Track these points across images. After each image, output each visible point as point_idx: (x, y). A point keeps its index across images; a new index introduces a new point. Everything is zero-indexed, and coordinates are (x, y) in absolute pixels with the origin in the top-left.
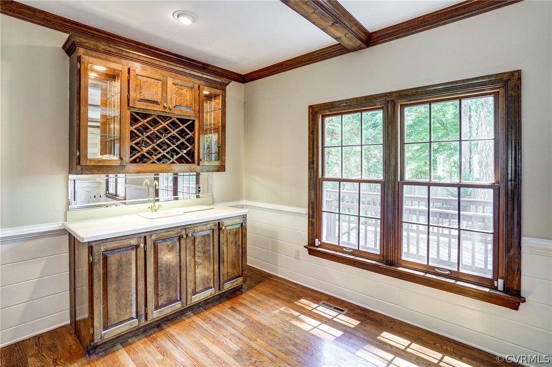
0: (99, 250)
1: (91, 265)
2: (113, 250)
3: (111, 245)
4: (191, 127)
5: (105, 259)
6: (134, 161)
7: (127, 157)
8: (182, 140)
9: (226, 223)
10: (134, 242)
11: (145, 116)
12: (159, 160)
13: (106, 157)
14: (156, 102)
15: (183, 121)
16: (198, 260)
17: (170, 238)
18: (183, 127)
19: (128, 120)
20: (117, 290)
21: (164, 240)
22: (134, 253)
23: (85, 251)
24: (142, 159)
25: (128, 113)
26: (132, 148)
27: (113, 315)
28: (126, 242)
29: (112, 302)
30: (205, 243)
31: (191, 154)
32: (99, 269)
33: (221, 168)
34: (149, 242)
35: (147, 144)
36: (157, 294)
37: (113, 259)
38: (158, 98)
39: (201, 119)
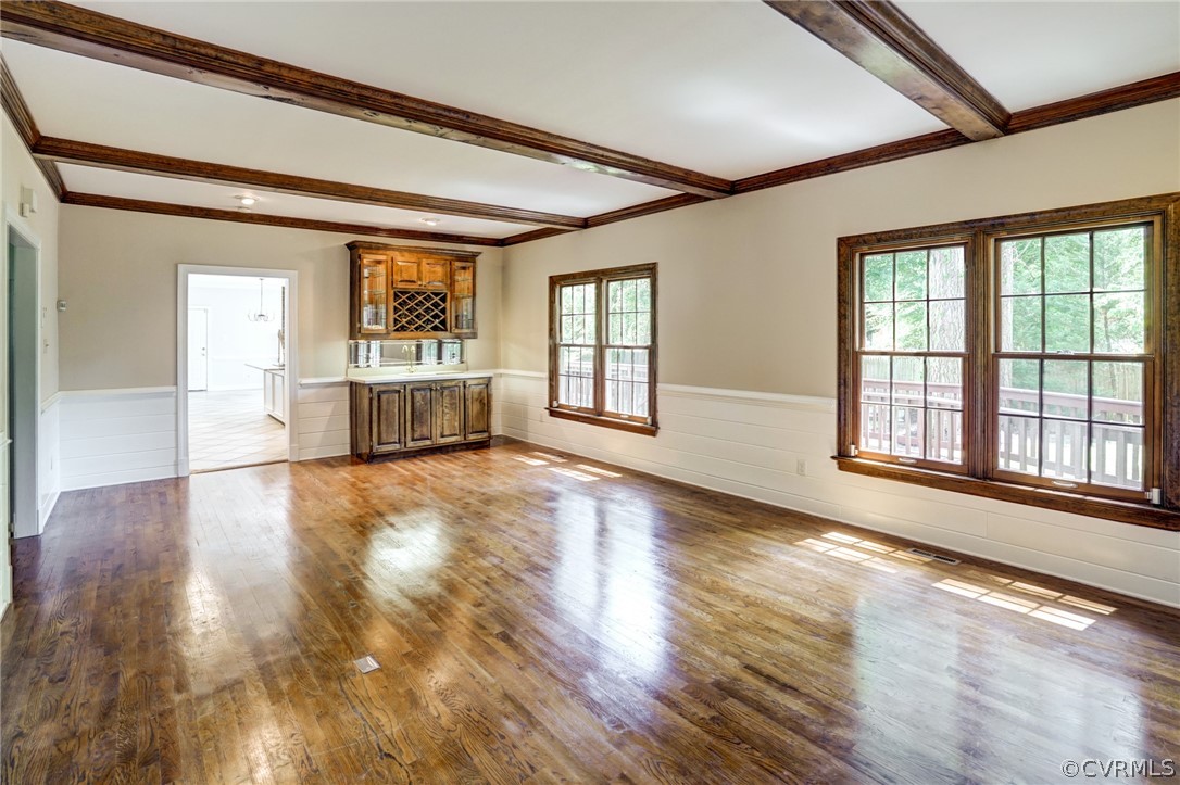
0: (376, 390)
1: (371, 399)
2: (384, 392)
3: (383, 388)
4: (444, 300)
5: (379, 397)
6: (397, 330)
7: (392, 328)
8: (436, 311)
9: (469, 383)
10: (397, 388)
11: (403, 293)
12: (417, 329)
13: (374, 327)
14: (414, 282)
15: (436, 295)
16: (446, 411)
17: (424, 389)
18: (436, 299)
19: (392, 298)
20: (387, 420)
21: (419, 390)
22: (397, 395)
23: (367, 390)
24: (403, 328)
25: (392, 292)
26: (395, 320)
27: (384, 436)
28: (392, 388)
29: (383, 427)
30: (451, 396)
31: (443, 323)
32: (375, 403)
33: (474, 336)
34: (408, 391)
35: (406, 316)
36: (412, 429)
37: (384, 397)
38: (415, 278)
39: (452, 292)
